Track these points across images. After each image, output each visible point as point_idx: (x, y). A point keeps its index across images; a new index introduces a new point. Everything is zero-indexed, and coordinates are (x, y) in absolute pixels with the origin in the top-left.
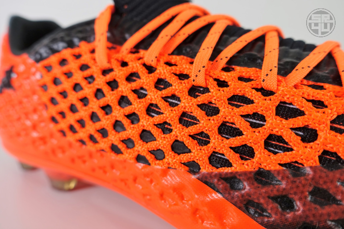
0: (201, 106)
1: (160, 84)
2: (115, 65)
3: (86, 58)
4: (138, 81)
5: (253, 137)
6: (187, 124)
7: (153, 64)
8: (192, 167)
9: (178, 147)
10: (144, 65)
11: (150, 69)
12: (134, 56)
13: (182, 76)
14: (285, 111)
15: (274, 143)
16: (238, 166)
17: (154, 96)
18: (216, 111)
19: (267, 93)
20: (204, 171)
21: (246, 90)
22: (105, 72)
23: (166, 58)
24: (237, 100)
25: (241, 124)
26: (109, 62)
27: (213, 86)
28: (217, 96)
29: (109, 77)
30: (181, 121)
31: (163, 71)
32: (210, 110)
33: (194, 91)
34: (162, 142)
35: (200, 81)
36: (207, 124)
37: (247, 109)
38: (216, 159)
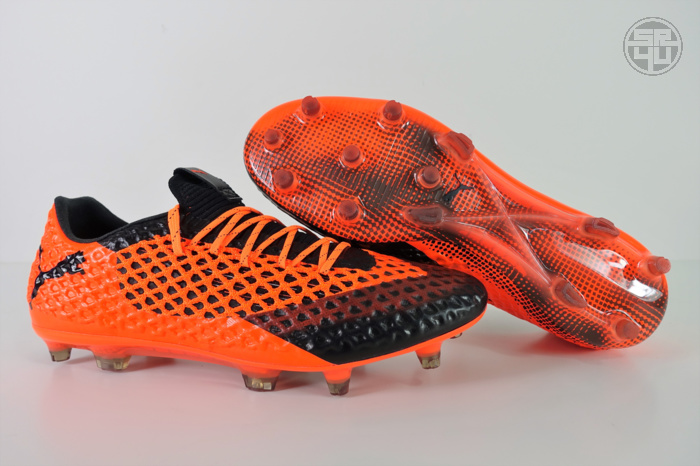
0: (246, 278)
1: (221, 266)
2: (188, 254)
3: (162, 248)
4: (206, 265)
5: (273, 293)
6: (238, 290)
7: (216, 254)
8: (241, 314)
9: (233, 303)
10: (209, 254)
11: (214, 257)
12: (202, 247)
13: (235, 261)
14: (289, 278)
15: (283, 295)
16: (266, 308)
17: (217, 274)
18: (255, 281)
19: (280, 269)
20: (248, 315)
21: (270, 268)
22: (180, 258)
23: (224, 250)
24: (266, 274)
25: (267, 287)
26: (184, 251)
27: (252, 267)
28: (255, 272)
29: (183, 262)
30: (234, 288)
31: (222, 258)
32: (251, 280)
33: (242, 270)
34: (223, 301)
35: (245, 264)
36: (250, 288)
37: (270, 279)
38: (255, 307)
